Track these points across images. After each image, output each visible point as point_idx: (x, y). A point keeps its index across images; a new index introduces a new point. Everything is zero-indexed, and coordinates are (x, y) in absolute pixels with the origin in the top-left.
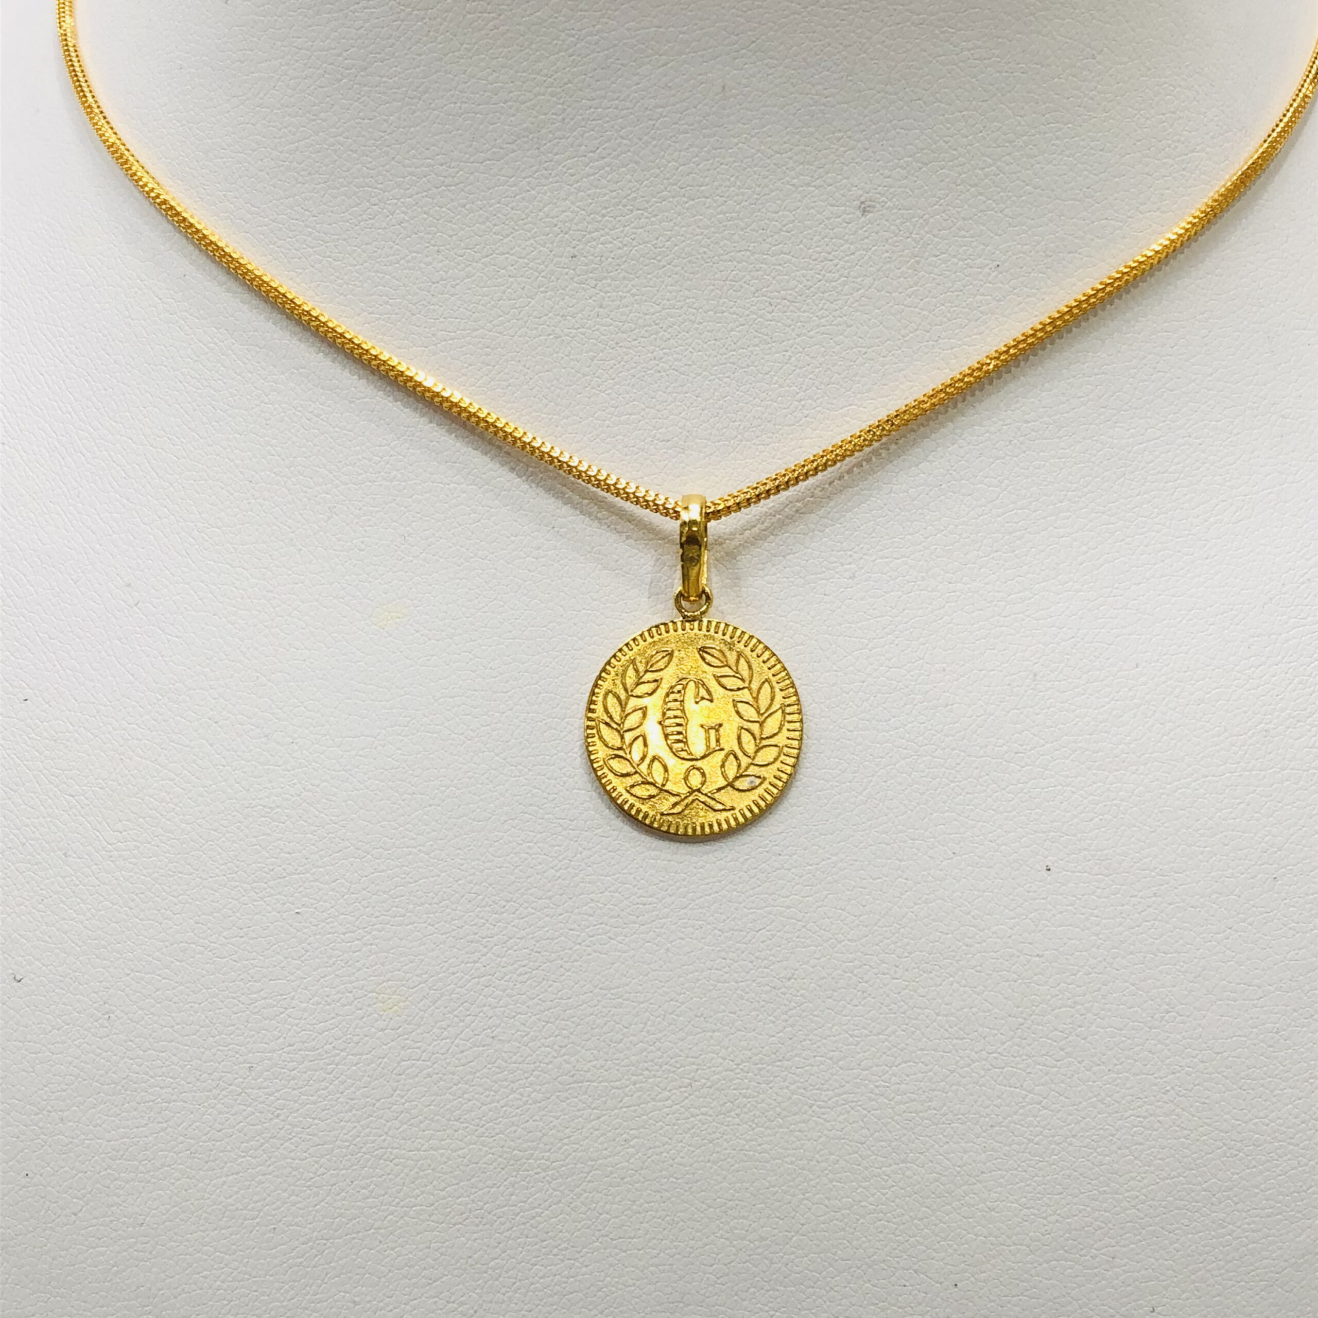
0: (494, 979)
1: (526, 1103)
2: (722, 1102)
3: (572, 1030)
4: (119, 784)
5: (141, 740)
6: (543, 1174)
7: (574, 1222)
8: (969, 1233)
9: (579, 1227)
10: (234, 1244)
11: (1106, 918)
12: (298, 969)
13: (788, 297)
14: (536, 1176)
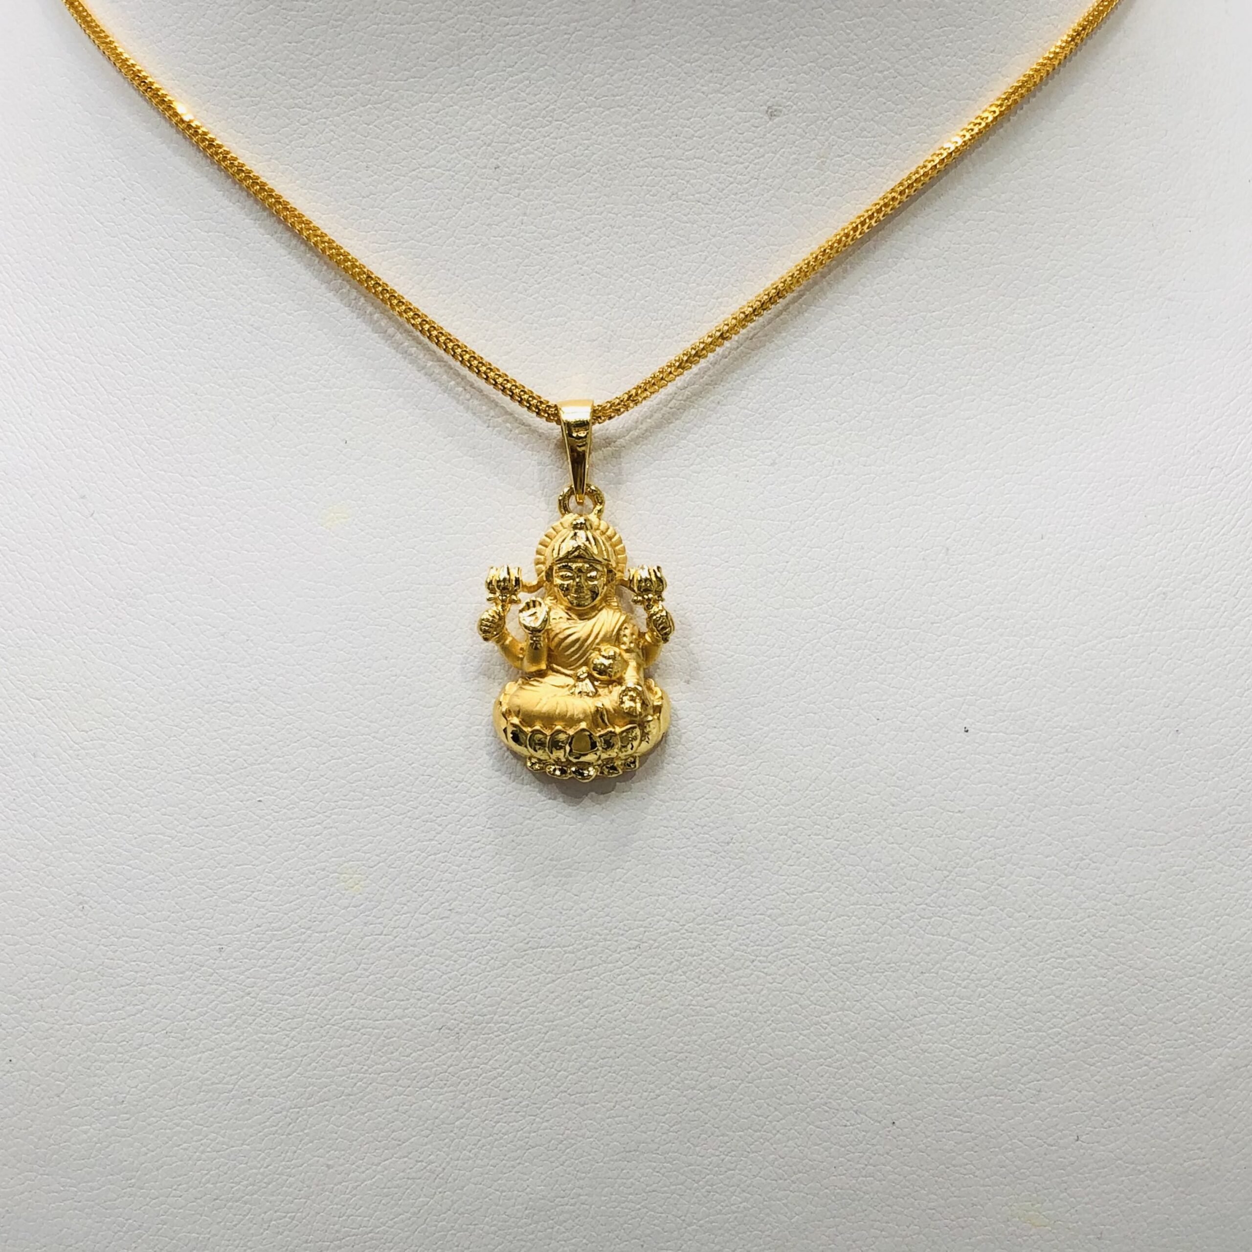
0: (449, 855)
1: (483, 971)
2: (669, 961)
3: (524, 900)
4: (84, 686)
5: (102, 643)
6: (503, 1036)
7: (534, 1080)
8: (904, 1073)
9: (539, 1084)
10: (211, 1117)
11: (1021, 775)
12: (263, 854)
13: (703, 200)
14: (497, 1038)
